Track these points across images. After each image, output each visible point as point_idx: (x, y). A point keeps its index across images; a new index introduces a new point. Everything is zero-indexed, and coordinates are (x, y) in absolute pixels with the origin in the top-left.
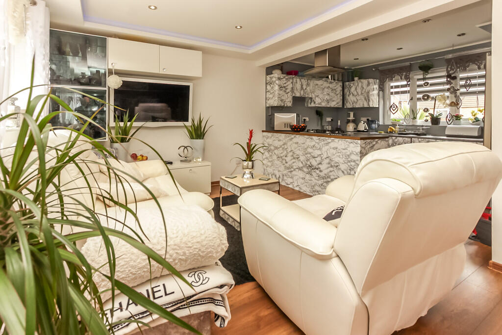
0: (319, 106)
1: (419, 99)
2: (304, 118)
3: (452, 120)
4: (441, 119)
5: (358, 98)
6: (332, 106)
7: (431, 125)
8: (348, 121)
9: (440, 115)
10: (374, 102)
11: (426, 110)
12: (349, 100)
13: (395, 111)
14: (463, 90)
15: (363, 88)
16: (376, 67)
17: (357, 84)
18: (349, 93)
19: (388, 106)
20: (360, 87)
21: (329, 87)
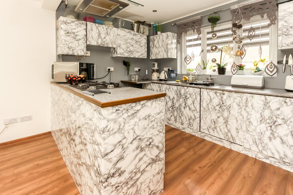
0: (121, 56)
1: (208, 51)
2: (108, 68)
3: (236, 70)
4: (227, 69)
5: (160, 50)
6: (137, 57)
7: (218, 75)
8: (154, 71)
9: (226, 65)
10: (173, 54)
11: (214, 61)
12: (153, 52)
13: (189, 62)
14: (248, 41)
15: (163, 41)
16: (175, 23)
17: (158, 38)
18: (153, 45)
19: (183, 57)
20: (161, 40)
21: (133, 38)
